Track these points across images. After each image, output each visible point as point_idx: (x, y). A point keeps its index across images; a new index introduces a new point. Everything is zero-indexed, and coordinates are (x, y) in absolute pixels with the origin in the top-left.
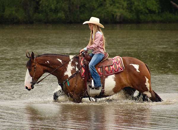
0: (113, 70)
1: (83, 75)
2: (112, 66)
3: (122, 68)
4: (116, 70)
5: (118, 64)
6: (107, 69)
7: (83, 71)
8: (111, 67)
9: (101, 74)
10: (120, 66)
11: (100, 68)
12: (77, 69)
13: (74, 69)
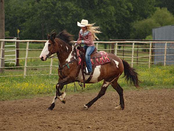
0: (102, 61)
1: (80, 64)
2: (101, 57)
3: (109, 59)
4: (105, 61)
5: (106, 56)
6: (97, 60)
7: (80, 60)
8: (101, 59)
9: (93, 64)
10: (107, 57)
11: (92, 59)
12: (75, 58)
13: (73, 58)
